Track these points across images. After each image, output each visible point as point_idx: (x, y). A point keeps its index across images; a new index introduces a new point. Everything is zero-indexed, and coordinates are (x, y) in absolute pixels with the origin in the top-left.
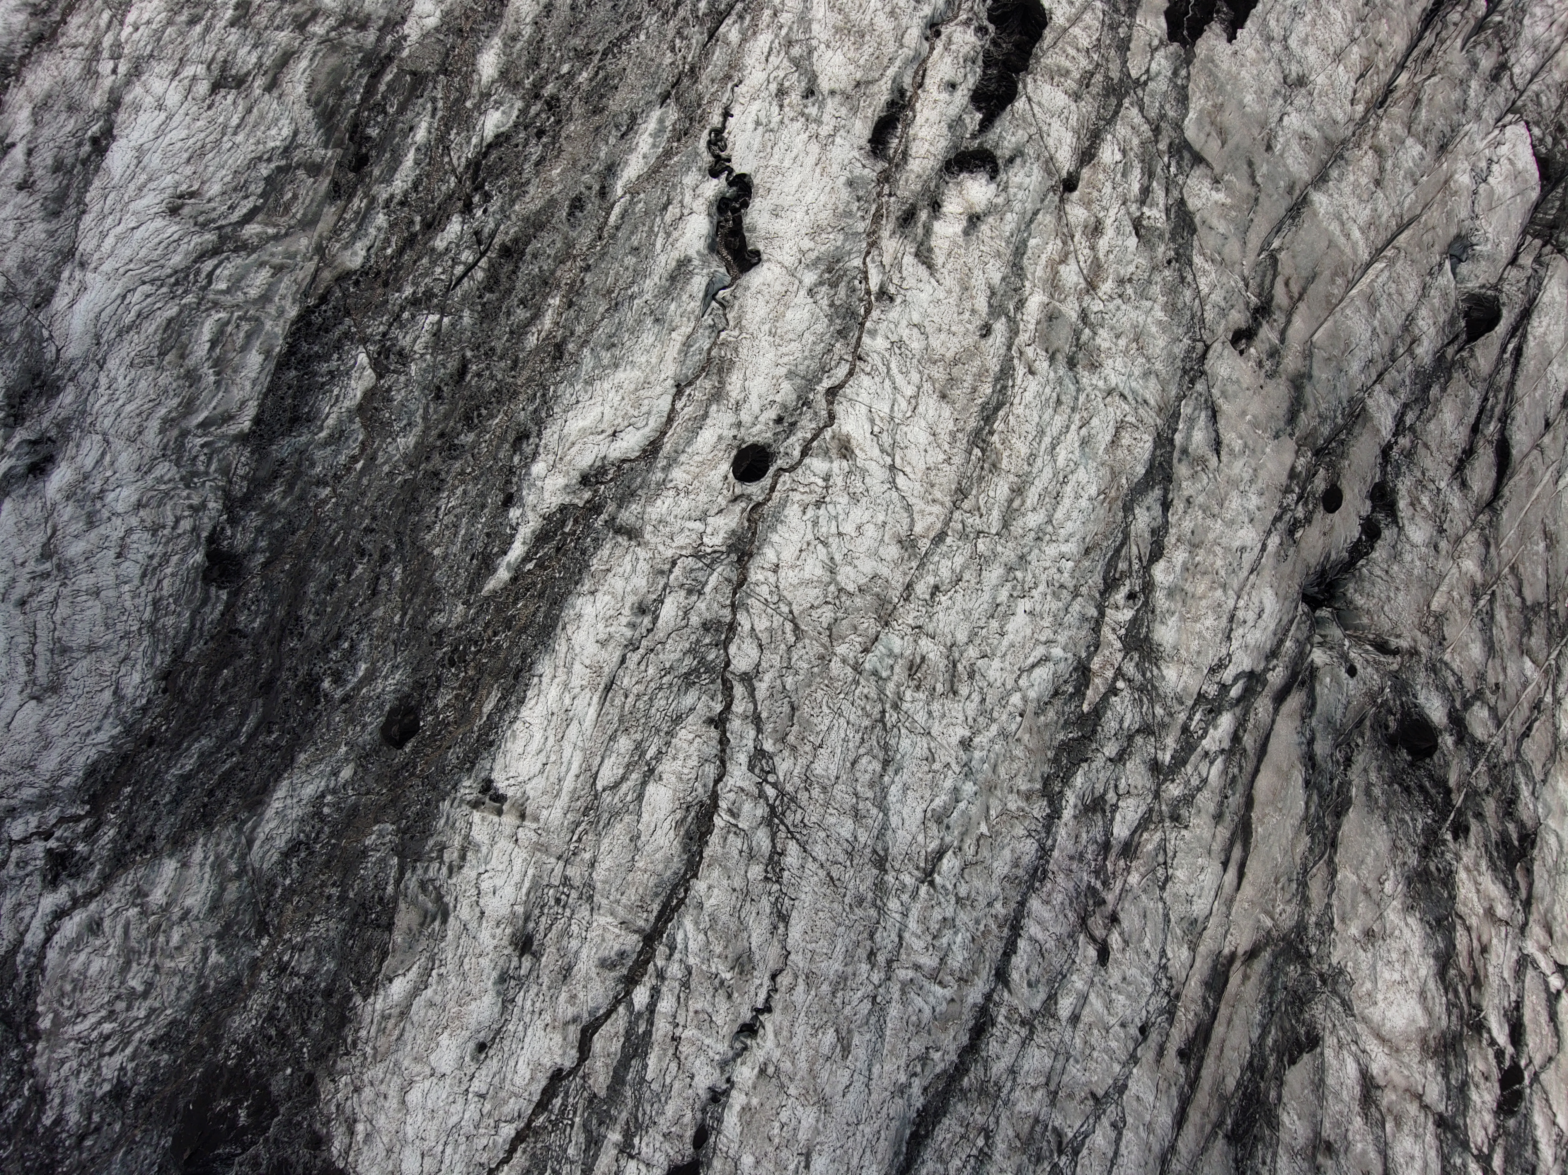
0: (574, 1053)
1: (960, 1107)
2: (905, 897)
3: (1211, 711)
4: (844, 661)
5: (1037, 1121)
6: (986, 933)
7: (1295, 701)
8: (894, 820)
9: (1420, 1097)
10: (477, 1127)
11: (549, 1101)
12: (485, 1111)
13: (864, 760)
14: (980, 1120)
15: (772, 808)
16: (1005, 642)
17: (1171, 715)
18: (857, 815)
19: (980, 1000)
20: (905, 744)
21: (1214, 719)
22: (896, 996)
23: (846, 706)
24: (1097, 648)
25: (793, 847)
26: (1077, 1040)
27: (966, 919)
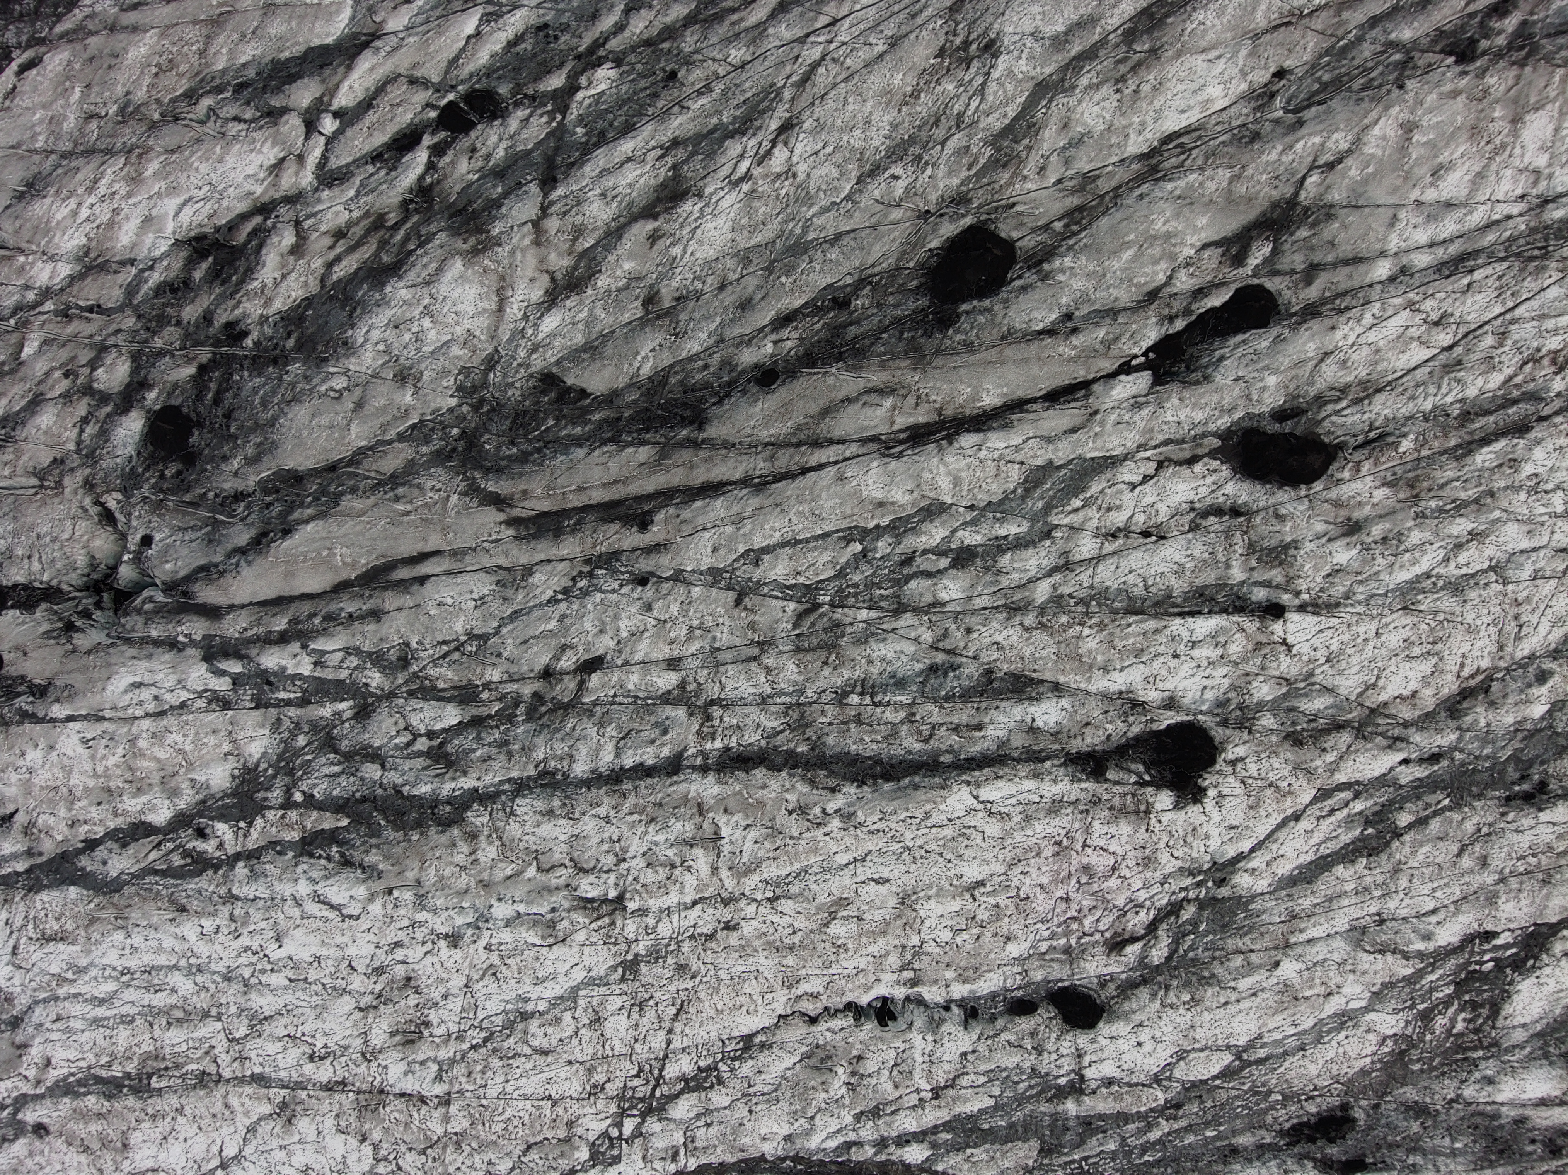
1: (831, 740)
2: (651, 920)
3: (269, 683)
4: (446, 1119)
5: (799, 649)
6: (636, 810)
7: (207, 594)
8: (579, 975)
9: (536, 224)
13: (536, 1043)
14: (831, 711)
15: (643, 1115)
16: (324, 952)
17: (297, 725)
18: (597, 1021)
19: (711, 778)
20: (493, 1006)
21: (275, 674)
23: (491, 1092)
24: (276, 843)
25: (671, 1071)
26: (693, 648)
27: (635, 841)
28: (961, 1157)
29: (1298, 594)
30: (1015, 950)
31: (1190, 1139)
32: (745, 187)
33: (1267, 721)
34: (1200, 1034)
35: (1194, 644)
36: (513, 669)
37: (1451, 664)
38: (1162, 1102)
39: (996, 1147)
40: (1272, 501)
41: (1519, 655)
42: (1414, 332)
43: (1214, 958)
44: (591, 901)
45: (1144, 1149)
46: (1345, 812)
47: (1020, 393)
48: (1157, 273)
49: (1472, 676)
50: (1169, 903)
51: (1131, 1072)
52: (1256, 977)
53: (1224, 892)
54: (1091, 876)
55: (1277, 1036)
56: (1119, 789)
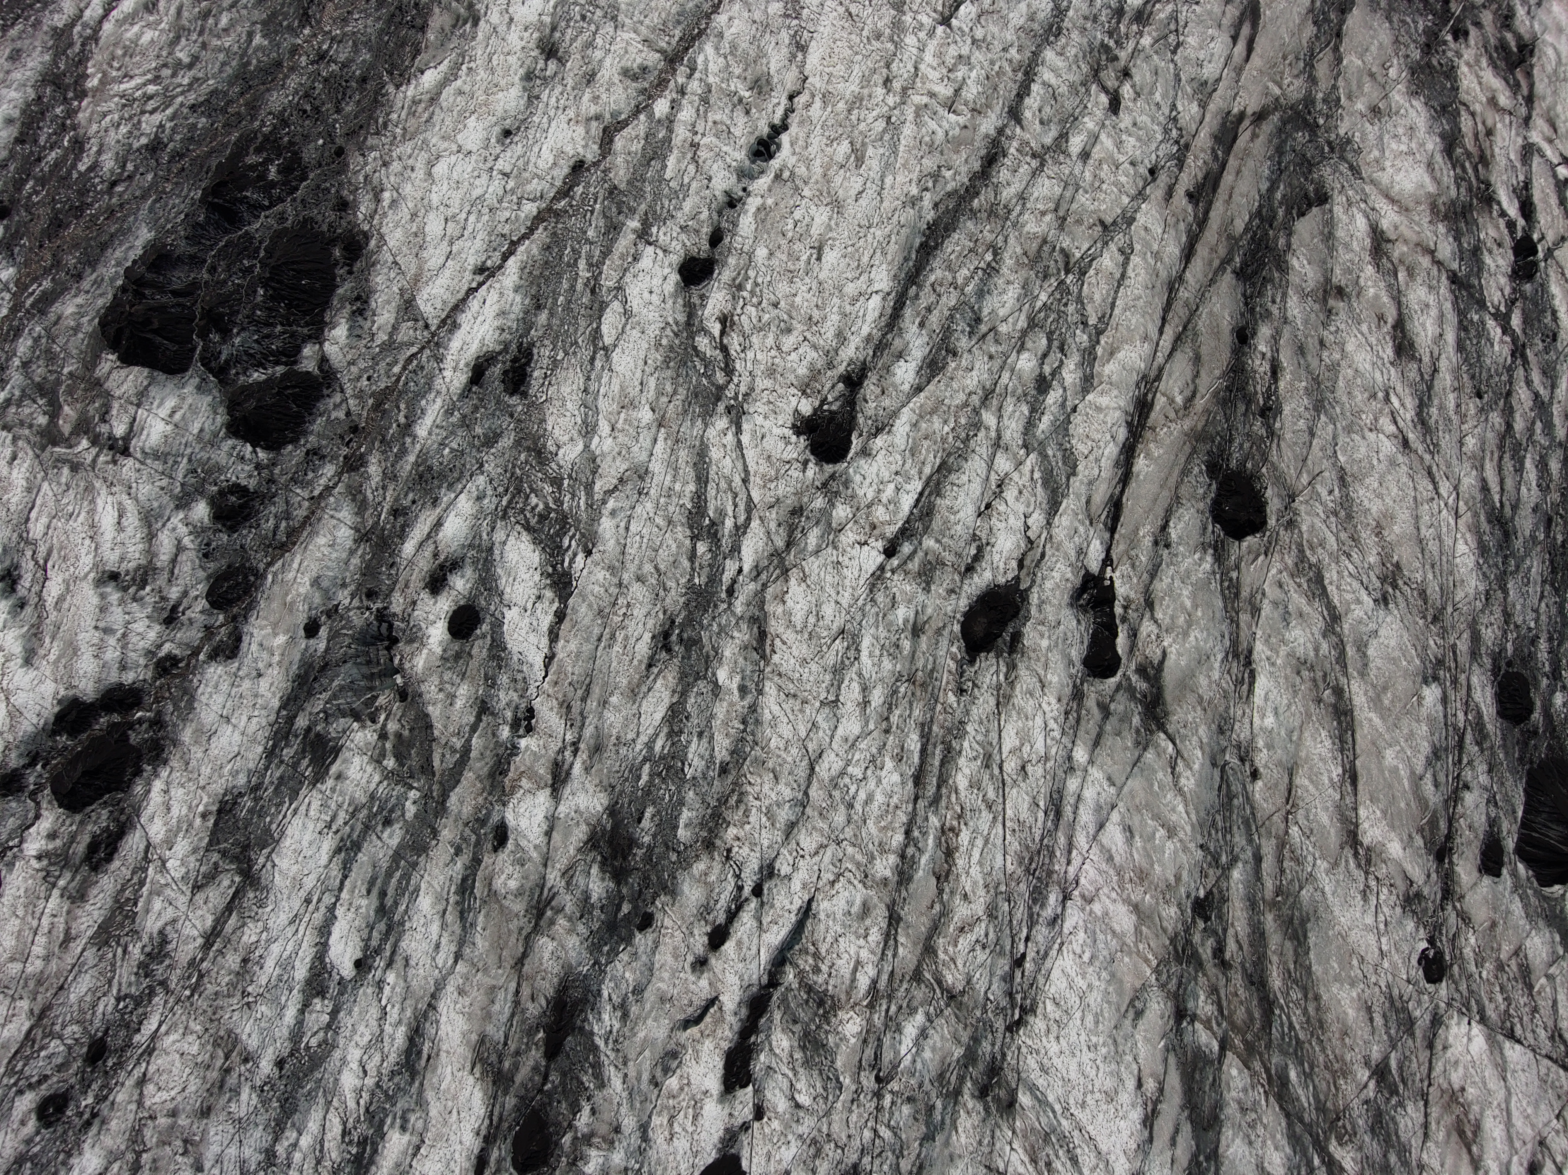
0: (596, 147)
1: (970, 224)
2: (922, 35)
5: (1045, 241)
6: (1001, 72)
9: (1431, 253)
10: (500, 201)
11: (571, 188)
12: (508, 187)
14: (989, 237)
19: (992, 132)
22: (910, 117)
26: (1088, 175)
27: (981, 58)
28: (642, 135)
29: (893, 572)
30: (761, 253)
31: (565, 285)
32: (1380, 395)
33: (819, 502)
34: (635, 333)
35: (898, 489)
36: (1142, 55)
37: (789, 636)
38: (602, 282)
39: (635, 161)
40: (964, 594)
41: (768, 684)
42: (1026, 749)
43: (678, 375)
44: (957, 8)
45: (575, 253)
46: (731, 513)
47: (1133, 485)
48: (1165, 614)
49: (772, 645)
50: (734, 369)
51: (635, 276)
52: (652, 393)
53: (721, 407)
54: (782, 330)
55: (604, 380)
56: (828, 385)
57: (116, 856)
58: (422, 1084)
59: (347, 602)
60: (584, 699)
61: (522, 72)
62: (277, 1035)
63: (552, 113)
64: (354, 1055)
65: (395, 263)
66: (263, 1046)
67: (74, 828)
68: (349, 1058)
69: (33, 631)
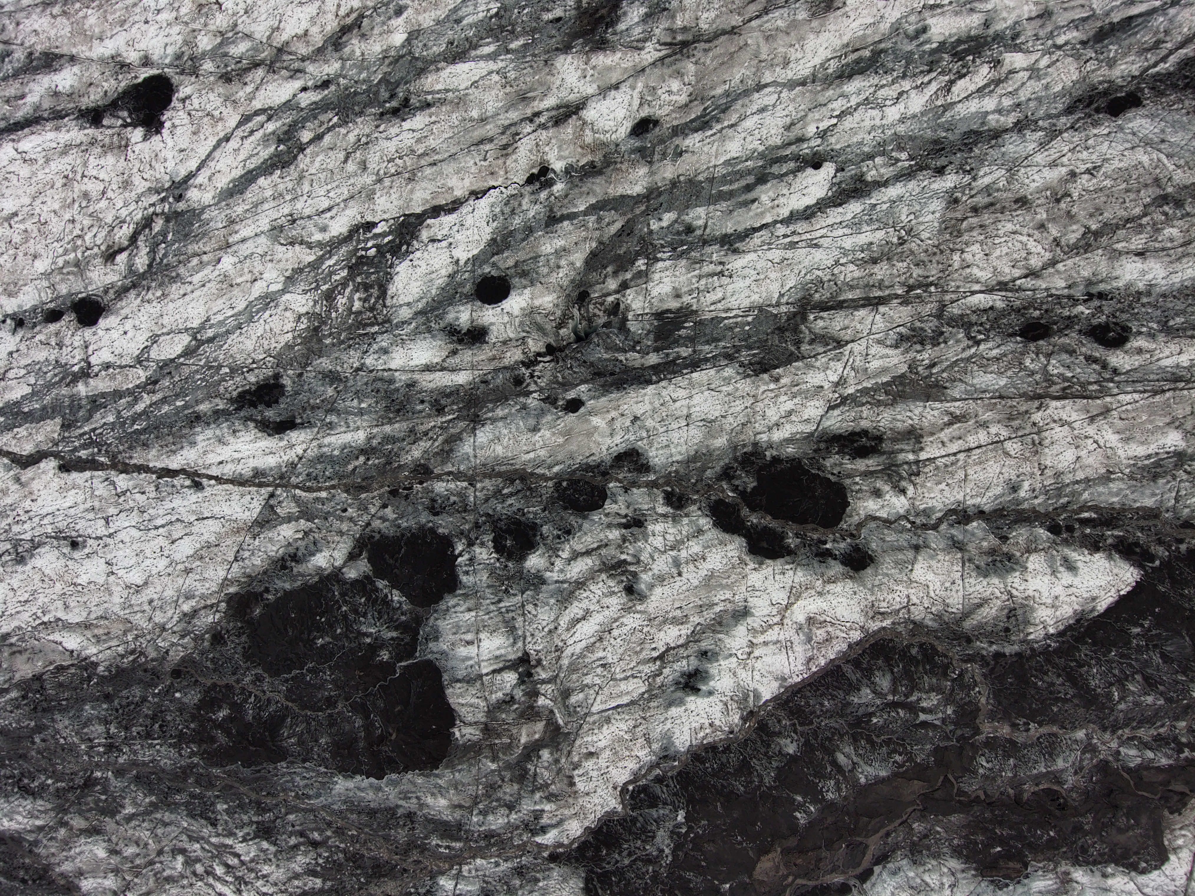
28: (10, 435)
30: (41, 266)
31: (166, 409)
33: (208, 66)
34: (165, 320)
35: (159, 11)
37: (330, 5)
38: (143, 379)
39: (33, 425)
43: (180, 262)
45: (135, 419)
46: (262, 132)
49: (347, 15)
50: (144, 218)
51: (121, 356)
52: (206, 271)
53: (181, 206)
54: (89, 201)
55: (220, 317)
56: (110, 131)
57: (857, 430)
58: (880, 41)
59: (535, 395)
60: (491, 140)
61: (19, 568)
62: (918, 190)
63: (36, 520)
64: (893, 113)
65: (236, 559)
66: (935, 194)
67: (857, 479)
68: (897, 117)
69: (718, 628)
